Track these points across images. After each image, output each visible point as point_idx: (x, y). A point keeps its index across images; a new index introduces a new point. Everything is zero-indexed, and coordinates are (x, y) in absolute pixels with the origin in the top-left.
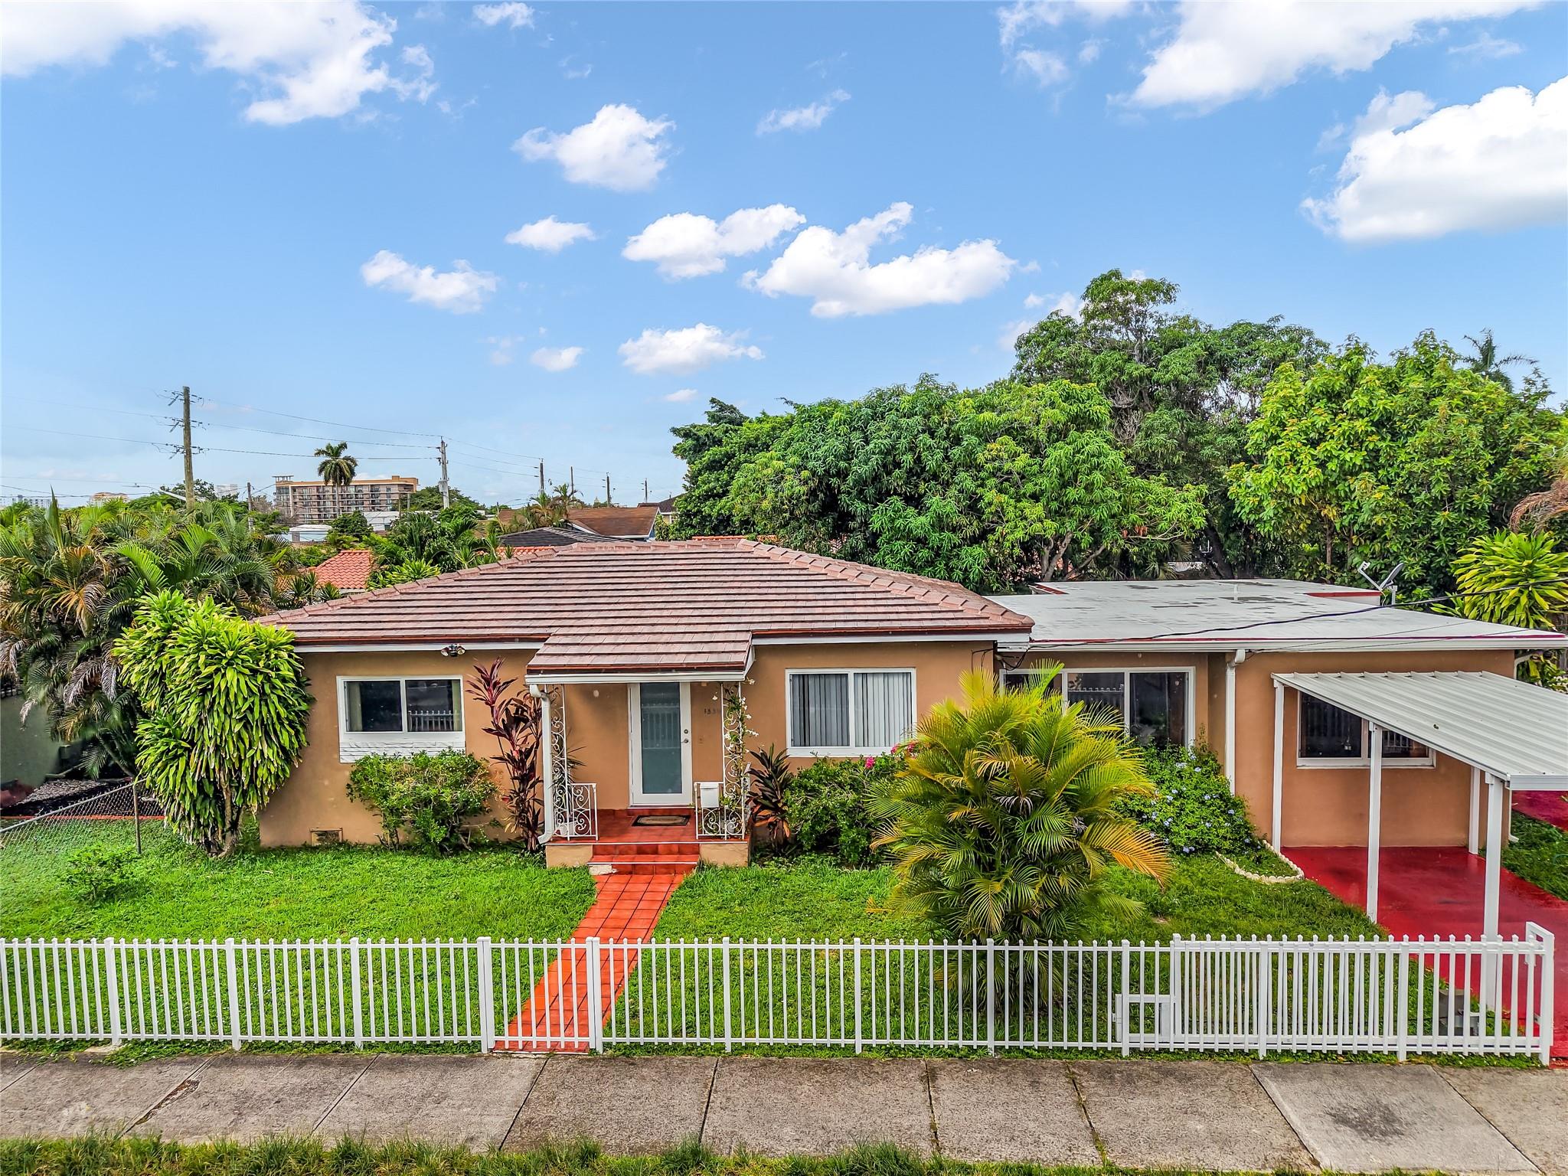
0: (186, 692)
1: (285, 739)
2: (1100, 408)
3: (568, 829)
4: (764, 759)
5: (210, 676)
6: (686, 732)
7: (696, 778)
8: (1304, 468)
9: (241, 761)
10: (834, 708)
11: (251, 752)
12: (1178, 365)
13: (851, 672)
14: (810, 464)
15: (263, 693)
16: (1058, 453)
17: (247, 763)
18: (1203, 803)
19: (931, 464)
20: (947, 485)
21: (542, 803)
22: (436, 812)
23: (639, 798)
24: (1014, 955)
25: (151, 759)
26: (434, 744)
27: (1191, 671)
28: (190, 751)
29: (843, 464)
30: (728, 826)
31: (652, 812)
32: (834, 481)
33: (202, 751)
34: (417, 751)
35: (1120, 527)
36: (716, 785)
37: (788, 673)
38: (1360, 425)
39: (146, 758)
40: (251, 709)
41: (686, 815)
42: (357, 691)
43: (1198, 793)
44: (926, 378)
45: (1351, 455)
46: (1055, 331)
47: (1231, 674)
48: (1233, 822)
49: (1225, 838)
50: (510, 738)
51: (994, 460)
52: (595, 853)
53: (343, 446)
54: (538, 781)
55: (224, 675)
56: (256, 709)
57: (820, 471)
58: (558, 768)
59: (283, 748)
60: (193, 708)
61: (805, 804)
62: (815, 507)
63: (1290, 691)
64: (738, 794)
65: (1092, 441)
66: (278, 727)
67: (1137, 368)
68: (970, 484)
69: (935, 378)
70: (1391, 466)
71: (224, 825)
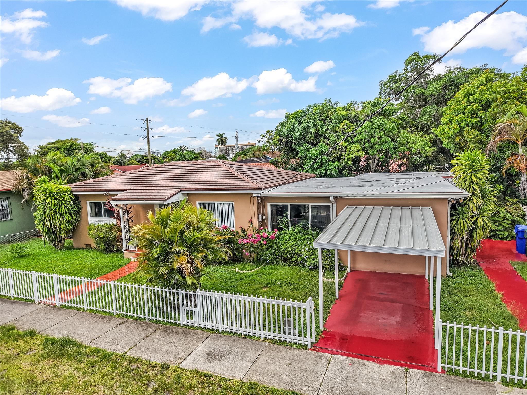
3: (130, 248)
8: (453, 126)
11: (57, 221)
13: (216, 203)
15: (60, 205)
19: (321, 131)
26: (109, 221)
27: (331, 204)
28: (44, 220)
29: (291, 133)
35: (399, 152)
37: (198, 203)
42: (93, 205)
46: (393, 79)
47: (334, 206)
51: (343, 128)
52: (135, 255)
53: (224, 134)
58: (126, 229)
68: (333, 138)
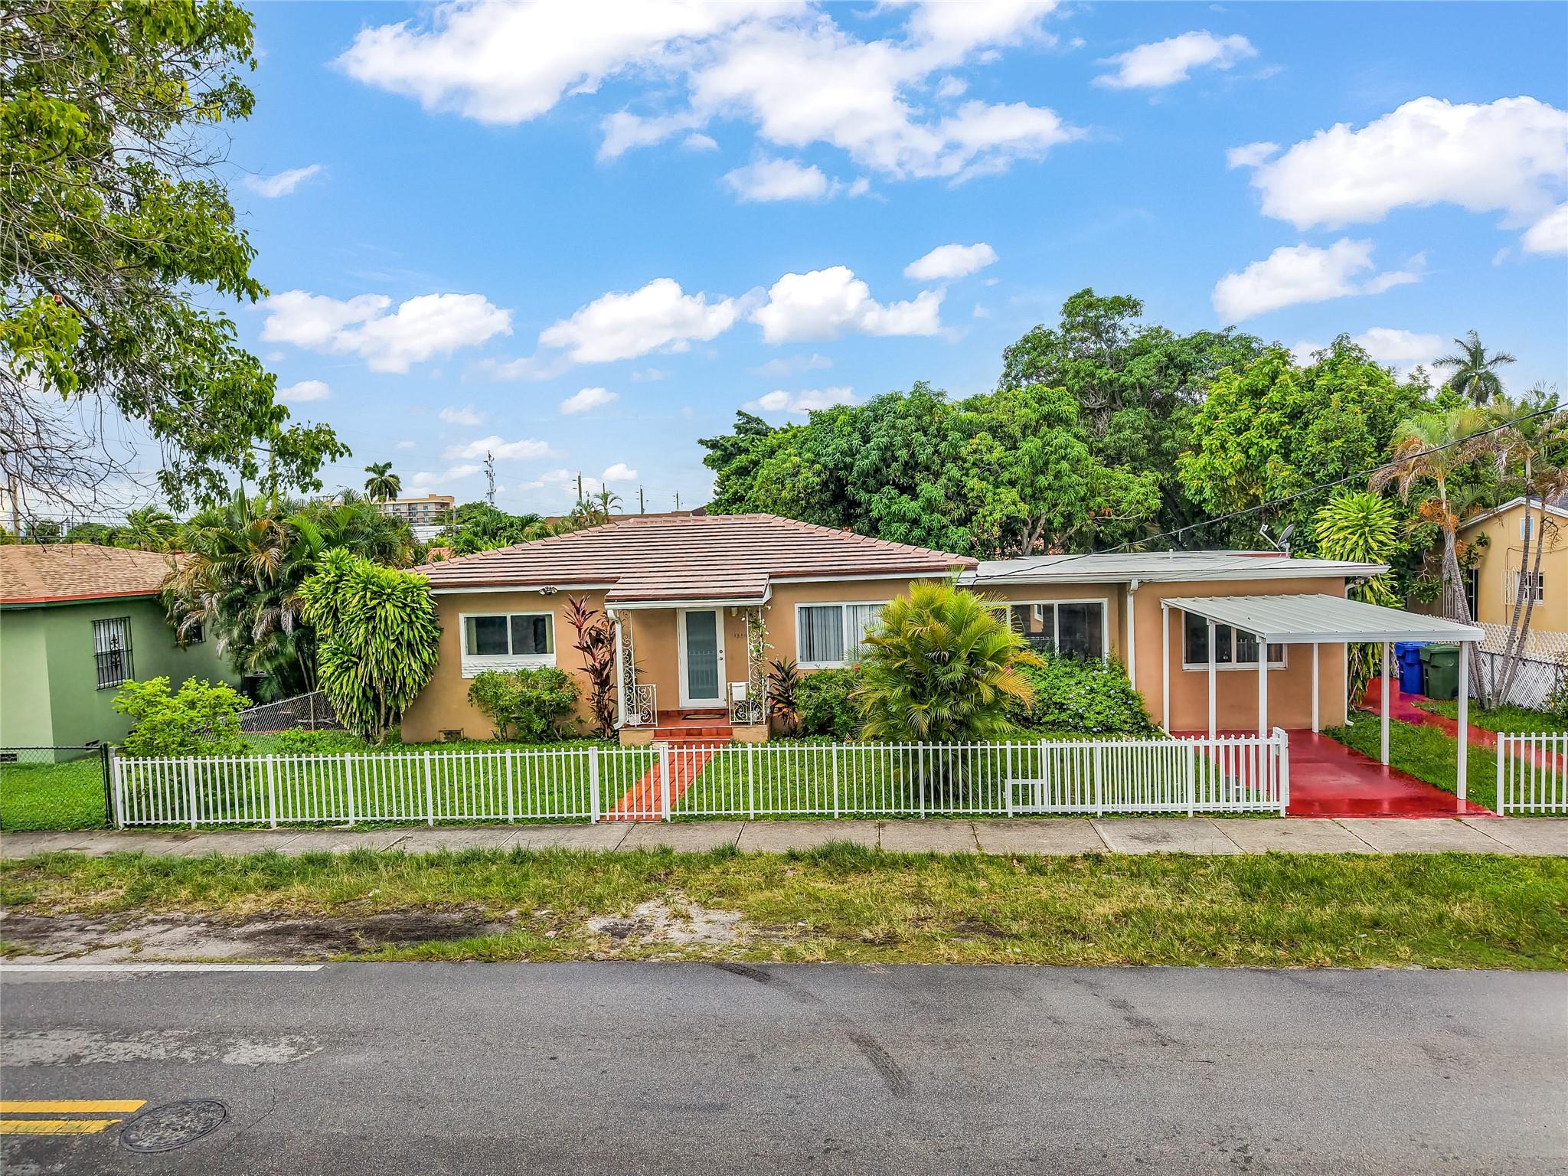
0: (357, 619)
1: (425, 656)
2: (1069, 408)
3: (635, 719)
4: (779, 668)
5: (374, 608)
6: (721, 652)
7: (730, 679)
8: (1231, 454)
9: (395, 672)
10: (831, 633)
11: (401, 666)
12: (1140, 369)
13: (844, 605)
14: (822, 460)
15: (411, 621)
16: (1030, 445)
17: (399, 674)
18: (1109, 697)
19: (922, 458)
20: (937, 475)
21: (616, 702)
22: (537, 711)
23: (686, 703)
24: (936, 752)
25: (331, 670)
26: (532, 662)
27: (1105, 601)
28: (357, 664)
29: (848, 460)
30: (753, 715)
31: (697, 712)
32: (841, 473)
33: (366, 665)
34: (520, 669)
35: (1088, 509)
36: (744, 684)
37: (797, 606)
38: (1275, 417)
39: (326, 670)
40: (401, 633)
41: (722, 713)
42: (473, 623)
43: (1105, 689)
44: (918, 386)
45: (1268, 442)
46: (1038, 344)
47: (1130, 600)
48: (1131, 710)
49: (1126, 722)
50: (592, 655)
51: (975, 452)
52: (656, 736)
53: (389, 465)
54: (612, 687)
55: (384, 607)
56: (406, 633)
57: (831, 465)
58: (628, 673)
59: (424, 664)
60: (362, 630)
61: (809, 696)
62: (826, 496)
63: (1174, 612)
64: (760, 691)
65: (1059, 436)
66: (420, 647)
67: (1106, 374)
68: (955, 473)
69: (928, 385)
70: (1300, 449)
71: (379, 722)
